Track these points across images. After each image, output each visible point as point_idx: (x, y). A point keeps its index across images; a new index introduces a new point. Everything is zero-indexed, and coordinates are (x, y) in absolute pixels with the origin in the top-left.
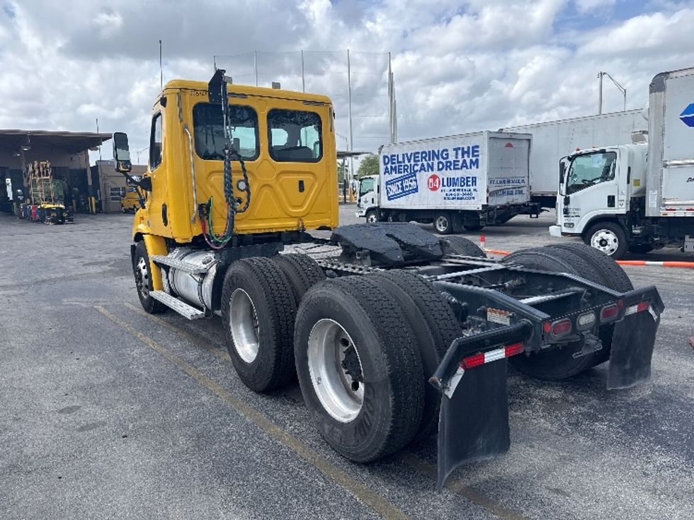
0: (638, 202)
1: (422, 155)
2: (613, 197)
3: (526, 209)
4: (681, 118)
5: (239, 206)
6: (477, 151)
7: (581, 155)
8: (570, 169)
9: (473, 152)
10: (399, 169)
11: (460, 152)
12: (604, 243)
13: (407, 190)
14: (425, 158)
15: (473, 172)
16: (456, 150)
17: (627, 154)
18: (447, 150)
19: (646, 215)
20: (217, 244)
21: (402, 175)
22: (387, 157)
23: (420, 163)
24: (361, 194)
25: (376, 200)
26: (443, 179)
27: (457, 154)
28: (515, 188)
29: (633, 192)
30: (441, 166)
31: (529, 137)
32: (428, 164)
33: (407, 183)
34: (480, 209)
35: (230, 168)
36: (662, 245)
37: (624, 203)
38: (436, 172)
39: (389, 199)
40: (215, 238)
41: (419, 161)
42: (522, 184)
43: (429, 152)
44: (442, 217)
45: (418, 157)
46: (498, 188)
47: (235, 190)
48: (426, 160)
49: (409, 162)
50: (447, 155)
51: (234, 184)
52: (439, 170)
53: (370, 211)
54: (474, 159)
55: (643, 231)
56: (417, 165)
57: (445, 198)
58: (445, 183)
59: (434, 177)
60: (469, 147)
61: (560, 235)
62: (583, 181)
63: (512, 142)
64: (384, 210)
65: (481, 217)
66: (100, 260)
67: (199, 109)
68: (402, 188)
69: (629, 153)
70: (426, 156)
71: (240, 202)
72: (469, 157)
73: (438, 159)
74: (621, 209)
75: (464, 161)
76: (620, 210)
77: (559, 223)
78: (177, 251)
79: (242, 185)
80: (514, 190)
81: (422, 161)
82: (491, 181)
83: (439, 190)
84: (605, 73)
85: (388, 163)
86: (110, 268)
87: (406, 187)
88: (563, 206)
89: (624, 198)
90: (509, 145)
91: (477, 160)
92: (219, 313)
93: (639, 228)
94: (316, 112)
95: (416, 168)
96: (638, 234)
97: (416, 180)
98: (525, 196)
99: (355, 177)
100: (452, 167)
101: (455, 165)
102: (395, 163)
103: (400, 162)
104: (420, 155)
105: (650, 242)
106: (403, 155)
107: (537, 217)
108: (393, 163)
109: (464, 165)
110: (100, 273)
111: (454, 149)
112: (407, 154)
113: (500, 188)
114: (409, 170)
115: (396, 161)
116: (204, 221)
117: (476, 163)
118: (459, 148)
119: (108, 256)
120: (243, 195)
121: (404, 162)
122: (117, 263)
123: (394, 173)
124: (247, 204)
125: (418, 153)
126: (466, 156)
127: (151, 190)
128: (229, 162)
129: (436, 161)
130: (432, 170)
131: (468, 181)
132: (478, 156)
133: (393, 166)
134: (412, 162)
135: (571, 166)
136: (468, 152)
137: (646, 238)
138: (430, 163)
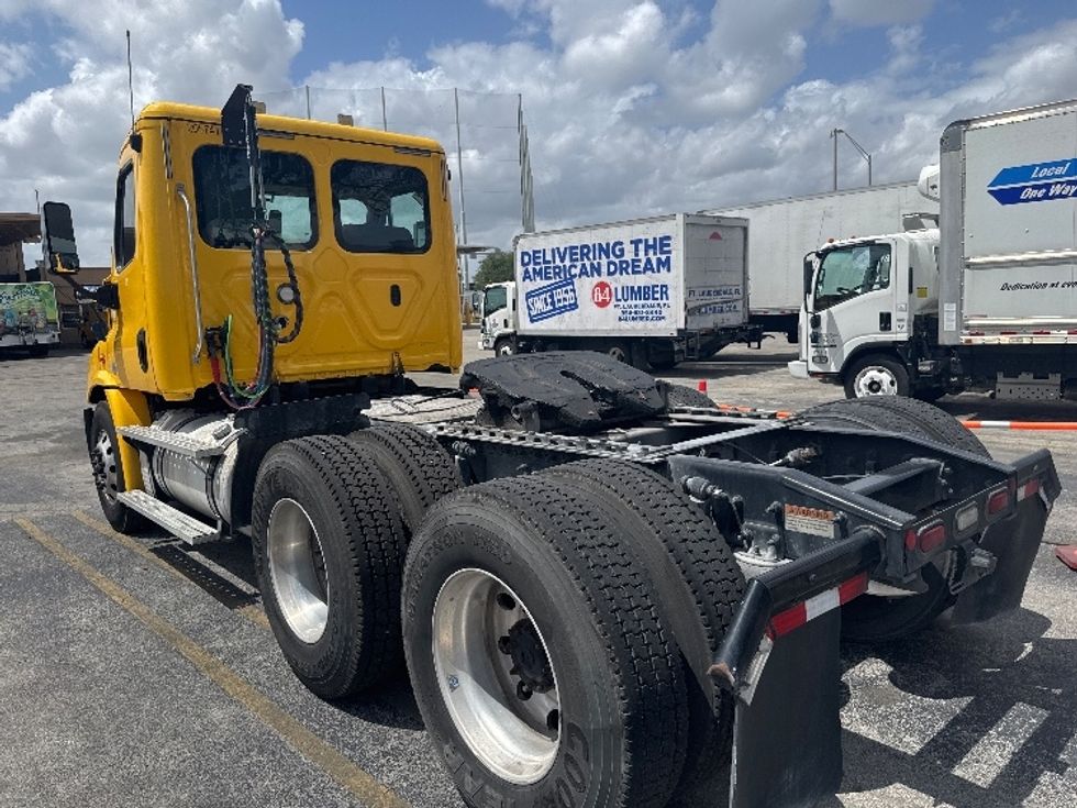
0: (926, 324)
1: (582, 251)
2: (889, 315)
3: (742, 335)
4: (990, 192)
5: (282, 332)
6: (669, 245)
7: (835, 249)
8: (819, 272)
9: (662, 245)
10: (546, 273)
11: (642, 247)
12: (875, 387)
13: (561, 305)
14: (587, 255)
15: (662, 277)
16: (636, 243)
17: (908, 247)
18: (621, 243)
19: (940, 343)
20: (242, 401)
21: (553, 281)
22: (527, 253)
23: (579, 264)
24: (488, 313)
25: (511, 324)
26: (616, 289)
27: (637, 249)
28: (726, 302)
29: (918, 306)
30: (612, 268)
31: (743, 224)
32: (592, 264)
33: (559, 294)
34: (675, 335)
35: (263, 262)
36: (960, 388)
37: (905, 324)
38: (605, 278)
39: (532, 321)
40: (238, 391)
41: (577, 260)
42: (735, 296)
43: (594, 246)
44: (613, 349)
45: (576, 254)
46: (701, 303)
47: (273, 300)
48: (589, 259)
49: (562, 261)
50: (622, 250)
51: (272, 291)
52: (610, 274)
53: (501, 339)
54: (663, 257)
55: (935, 367)
56: (575, 267)
57: (620, 319)
58: (620, 297)
59: (602, 286)
60: (655, 239)
61: (805, 375)
62: (840, 290)
63: (720, 233)
64: (523, 338)
65: (676, 348)
66: (36, 430)
67: (203, 157)
68: (553, 303)
69: (911, 246)
70: (589, 251)
71: (284, 326)
72: (655, 254)
73: (608, 257)
74: (900, 333)
75: (649, 261)
76: (899, 335)
77: (804, 357)
78: (168, 417)
79: (288, 294)
80: (725, 305)
81: (582, 260)
82: (690, 292)
83: (611, 306)
84: (841, 131)
85: (528, 264)
86: (52, 445)
87: (559, 301)
88: (811, 331)
89: (905, 315)
90: (715, 236)
91: (668, 258)
92: (247, 530)
93: (928, 362)
94: (419, 167)
95: (574, 271)
96: (927, 373)
97: (573, 290)
98: (741, 314)
99: (472, 287)
100: (630, 270)
101: (634, 266)
102: (539, 263)
103: (549, 262)
104: (579, 251)
105: (944, 385)
106: (553, 251)
107: (759, 347)
108: (536, 264)
109: (648, 267)
110: (35, 455)
111: (632, 242)
112: (558, 249)
113: (704, 302)
114: (562, 275)
115: (541, 260)
116: (217, 359)
117: (666, 264)
118: (640, 241)
119: (51, 423)
120: (290, 313)
121: (554, 262)
122: (66, 435)
123: (538, 279)
124: (298, 327)
125: (577, 247)
126: (651, 252)
127: (117, 307)
128: (262, 252)
129: (604, 261)
130: (599, 275)
131: (654, 292)
132: (669, 252)
133: (538, 268)
134: (567, 263)
135: (821, 266)
136: (654, 247)
137: (938, 378)
138: (595, 262)
